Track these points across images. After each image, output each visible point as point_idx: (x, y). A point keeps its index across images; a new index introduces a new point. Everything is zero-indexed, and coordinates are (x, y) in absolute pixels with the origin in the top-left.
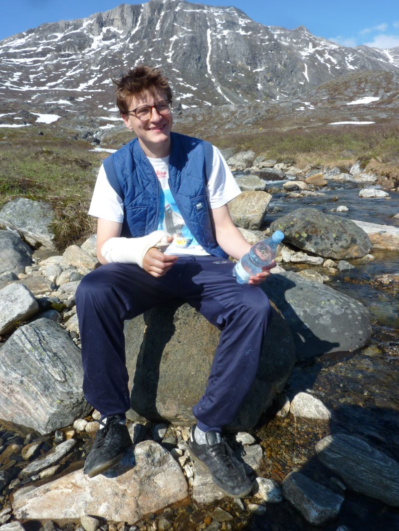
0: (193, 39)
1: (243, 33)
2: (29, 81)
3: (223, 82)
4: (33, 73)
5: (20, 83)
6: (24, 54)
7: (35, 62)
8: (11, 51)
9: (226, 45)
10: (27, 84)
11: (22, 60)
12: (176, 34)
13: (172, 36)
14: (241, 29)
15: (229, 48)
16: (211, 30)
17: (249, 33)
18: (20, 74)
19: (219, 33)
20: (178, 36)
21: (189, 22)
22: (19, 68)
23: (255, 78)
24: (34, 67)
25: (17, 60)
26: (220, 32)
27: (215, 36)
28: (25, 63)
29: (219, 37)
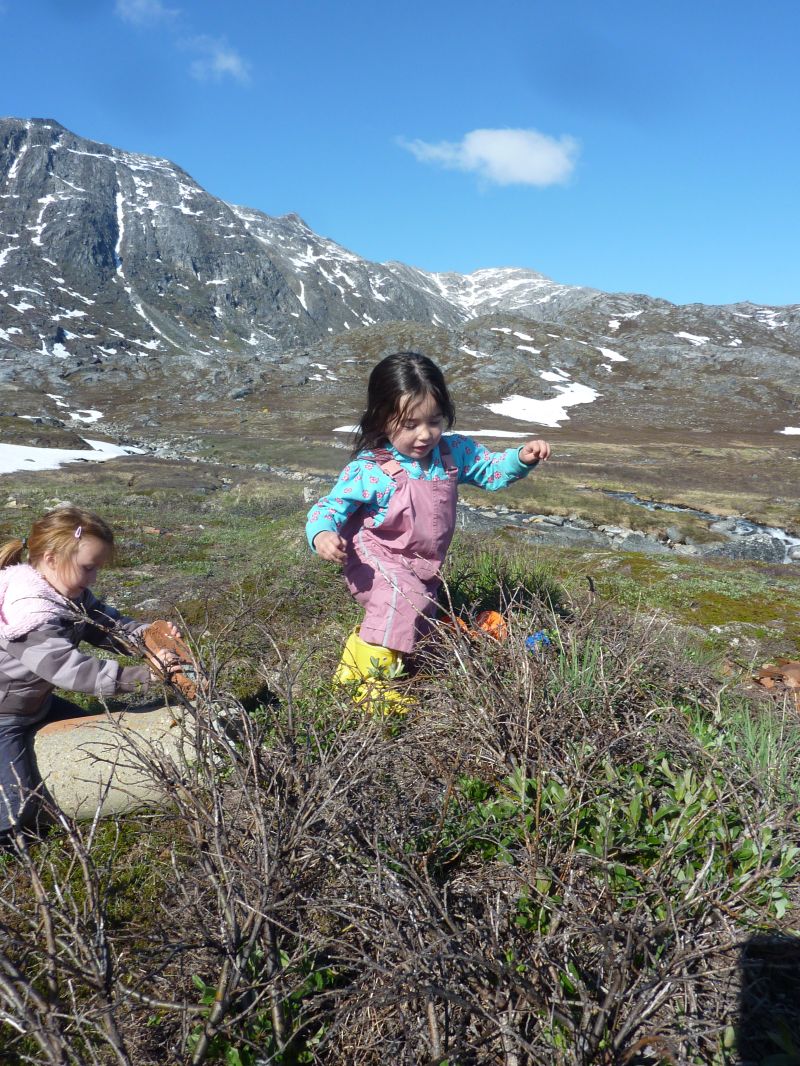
0: (86, 207)
1: (186, 211)
9: (154, 229)
12: (53, 191)
13: (43, 195)
14: (182, 204)
15: (158, 235)
16: (124, 195)
17: (198, 213)
19: (140, 204)
21: (79, 174)
23: (209, 297)
26: (143, 202)
27: (133, 208)
29: (140, 210)
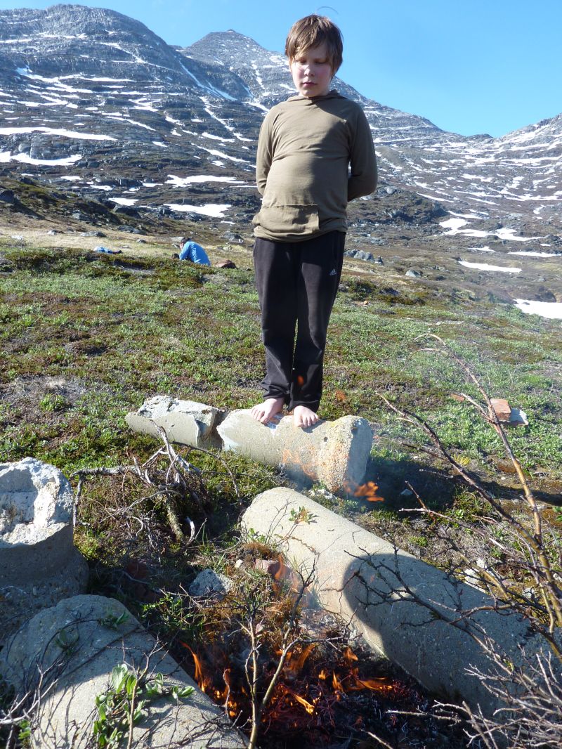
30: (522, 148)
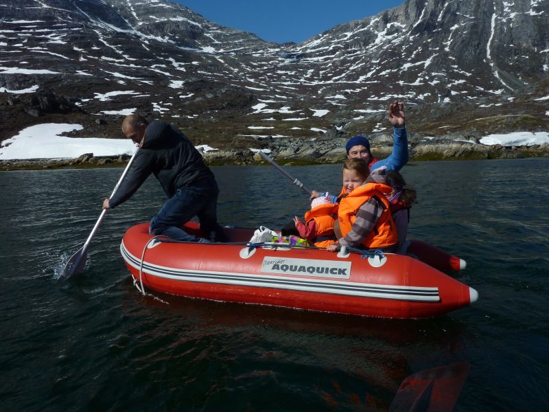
2: (319, 76)
3: (502, 66)
4: (323, 69)
5: (311, 79)
6: (317, 54)
7: (326, 59)
8: (309, 51)
9: (511, 29)
10: (317, 79)
11: (316, 59)
12: (458, 22)
13: (453, 25)
15: (514, 31)
16: (496, 14)
17: (540, 13)
18: (312, 70)
19: (505, 17)
20: (459, 25)
21: (473, 9)
22: (312, 66)
23: (541, 59)
24: (324, 64)
25: (312, 59)
26: (508, 14)
27: (500, 20)
28: (318, 61)
29: (504, 20)
30: (313, 51)
